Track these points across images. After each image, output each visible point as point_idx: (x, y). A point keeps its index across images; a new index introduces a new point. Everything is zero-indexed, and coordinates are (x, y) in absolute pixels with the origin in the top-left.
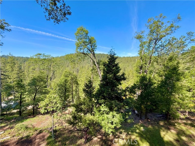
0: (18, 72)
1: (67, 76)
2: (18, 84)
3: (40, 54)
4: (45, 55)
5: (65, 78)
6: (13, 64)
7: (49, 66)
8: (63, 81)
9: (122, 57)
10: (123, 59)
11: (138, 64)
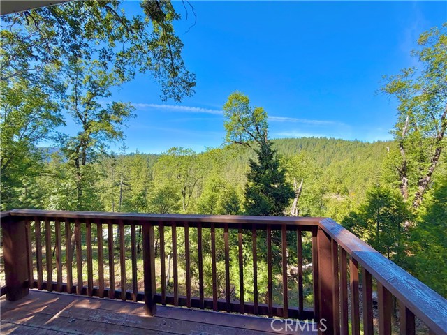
0: (145, 181)
1: (215, 190)
2: (139, 199)
3: (175, 149)
4: (184, 149)
5: (211, 192)
6: (139, 167)
7: (188, 170)
8: (208, 198)
9: (371, 142)
10: (374, 148)
11: (392, 162)
